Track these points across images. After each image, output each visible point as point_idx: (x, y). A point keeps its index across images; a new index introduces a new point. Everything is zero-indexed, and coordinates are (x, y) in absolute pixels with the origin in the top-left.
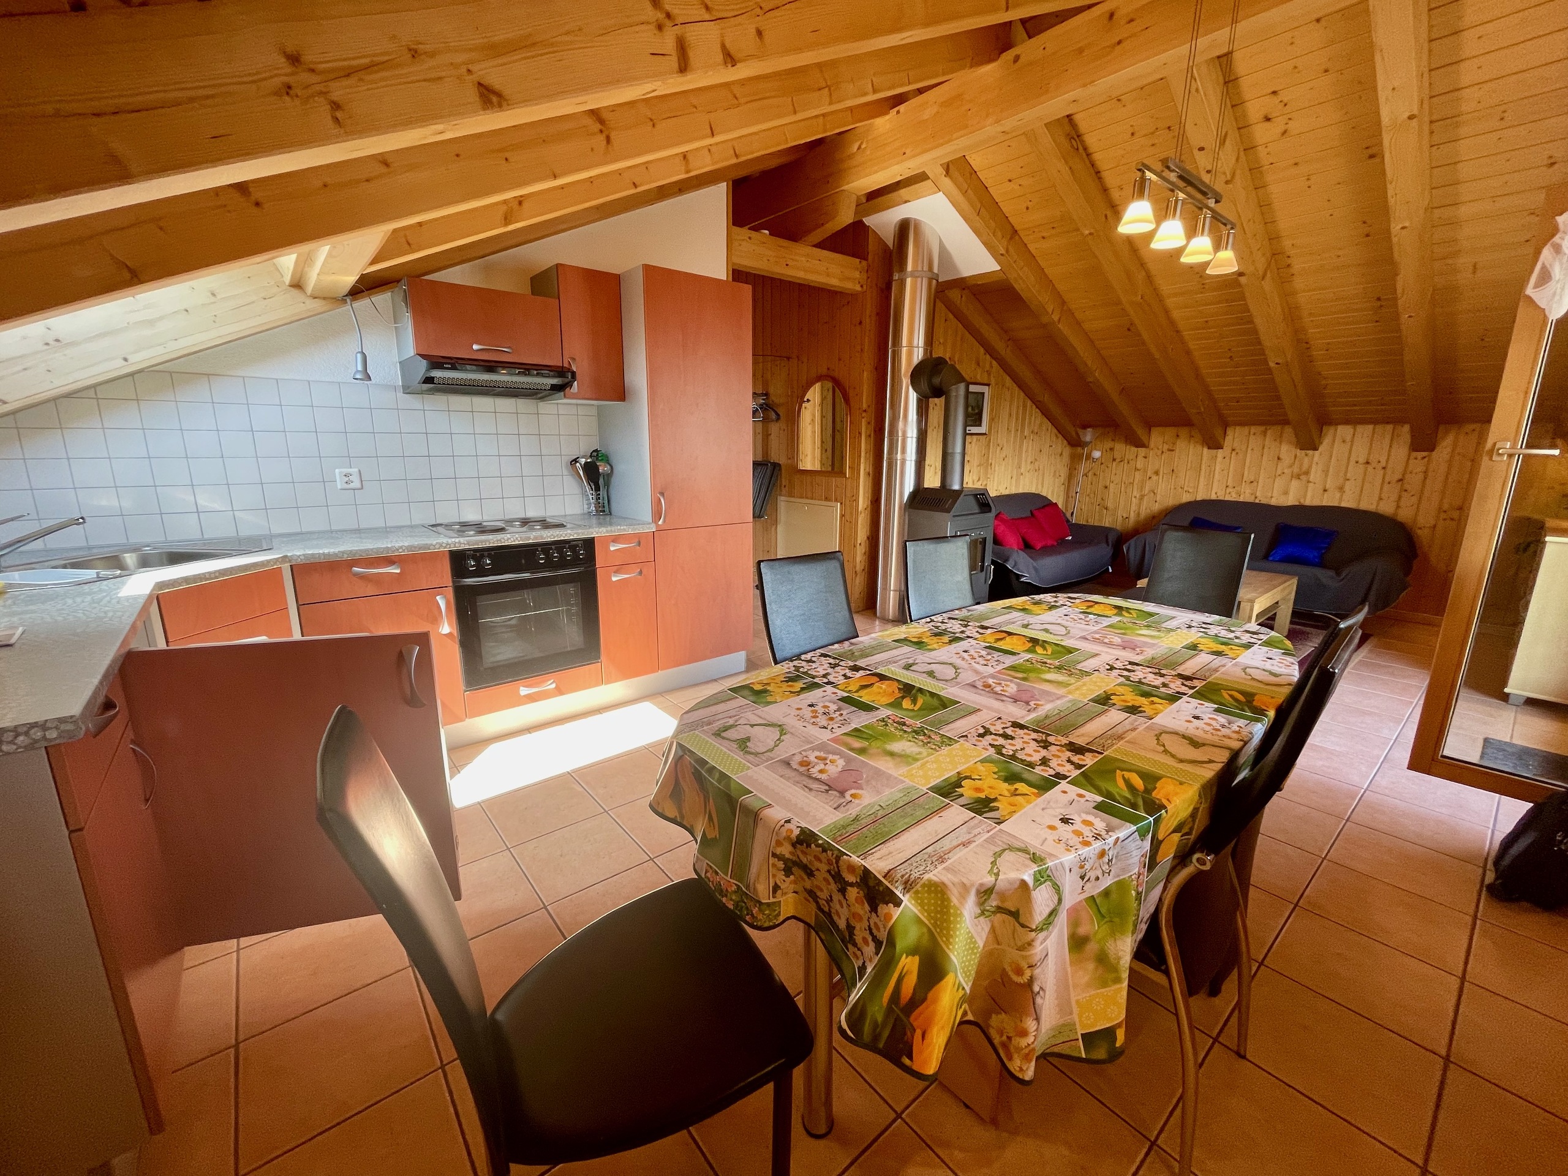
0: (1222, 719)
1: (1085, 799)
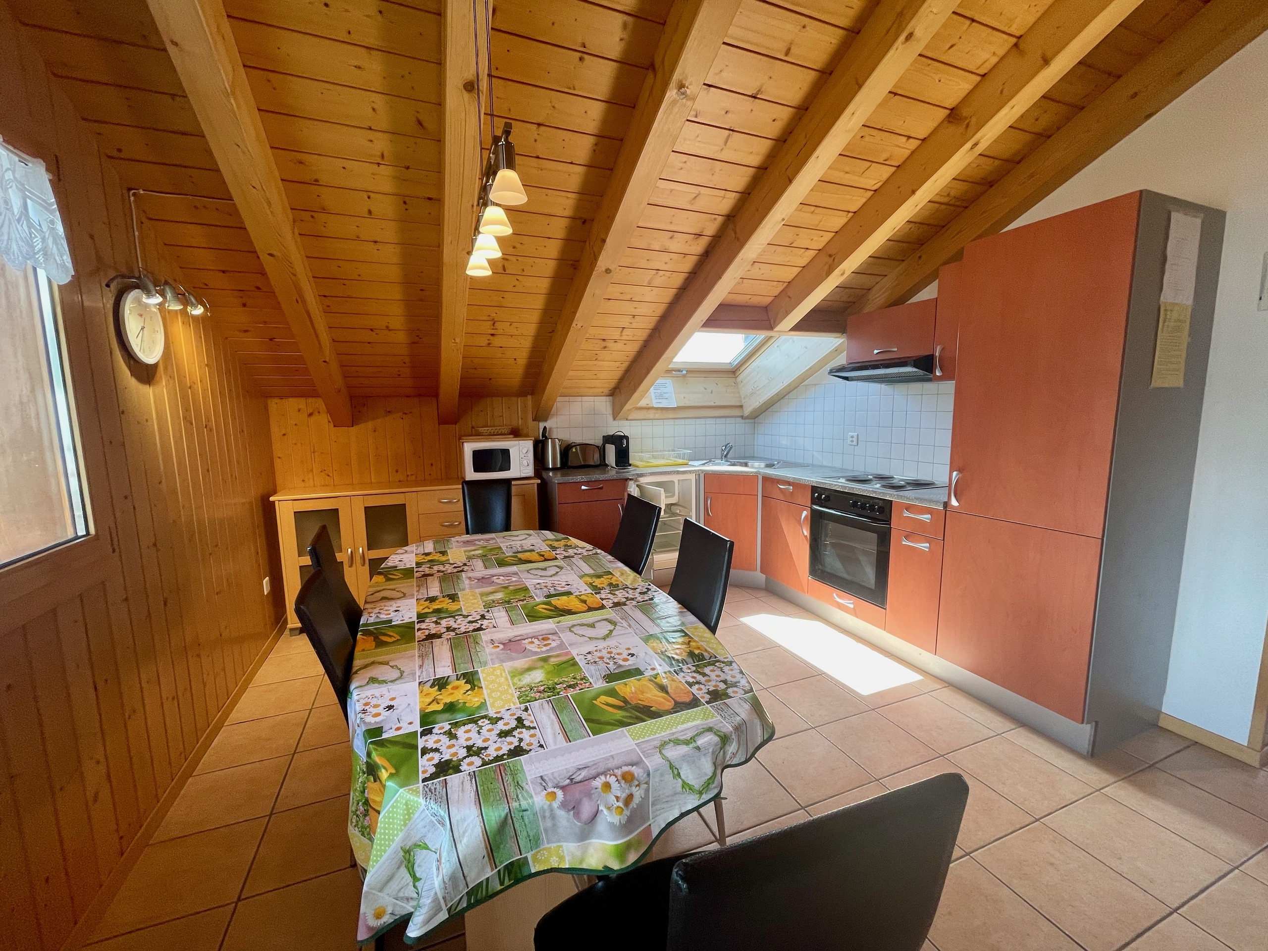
0: (384, 617)
1: (394, 729)
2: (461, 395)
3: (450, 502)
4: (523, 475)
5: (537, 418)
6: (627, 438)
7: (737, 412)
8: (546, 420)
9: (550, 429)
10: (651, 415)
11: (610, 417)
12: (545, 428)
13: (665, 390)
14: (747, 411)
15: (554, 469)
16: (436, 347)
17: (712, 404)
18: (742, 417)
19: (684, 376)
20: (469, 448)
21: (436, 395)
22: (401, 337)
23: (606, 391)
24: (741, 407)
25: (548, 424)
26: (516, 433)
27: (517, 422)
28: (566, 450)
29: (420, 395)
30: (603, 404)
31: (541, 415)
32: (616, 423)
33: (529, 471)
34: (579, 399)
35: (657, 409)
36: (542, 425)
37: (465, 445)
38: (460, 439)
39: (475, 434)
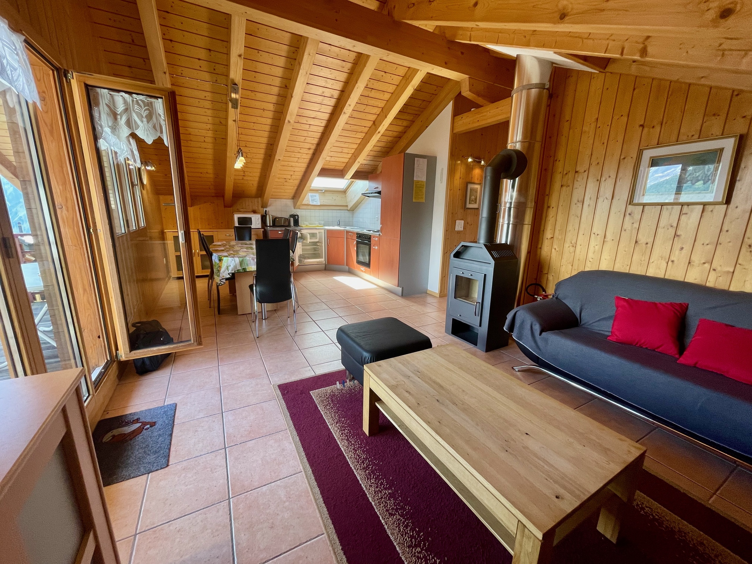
2: (233, 197)
3: (230, 236)
4: (257, 228)
5: (263, 207)
6: (298, 216)
7: (345, 208)
8: (266, 207)
9: (268, 211)
10: (309, 207)
11: (293, 208)
12: (266, 211)
13: (315, 198)
14: (349, 208)
15: (270, 226)
16: (224, 180)
17: (335, 204)
18: (347, 210)
19: (324, 193)
20: (236, 216)
21: (223, 196)
22: (212, 176)
23: (290, 197)
24: (347, 206)
25: (267, 209)
26: (254, 212)
27: (255, 208)
28: (275, 220)
29: (217, 196)
30: (290, 202)
31: (264, 206)
32: (295, 210)
33: (260, 226)
34: (280, 200)
35: (312, 205)
36: (265, 209)
37: (235, 215)
38: (233, 213)
39: (239, 211)
